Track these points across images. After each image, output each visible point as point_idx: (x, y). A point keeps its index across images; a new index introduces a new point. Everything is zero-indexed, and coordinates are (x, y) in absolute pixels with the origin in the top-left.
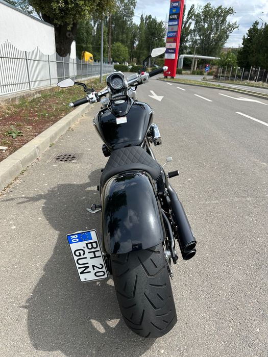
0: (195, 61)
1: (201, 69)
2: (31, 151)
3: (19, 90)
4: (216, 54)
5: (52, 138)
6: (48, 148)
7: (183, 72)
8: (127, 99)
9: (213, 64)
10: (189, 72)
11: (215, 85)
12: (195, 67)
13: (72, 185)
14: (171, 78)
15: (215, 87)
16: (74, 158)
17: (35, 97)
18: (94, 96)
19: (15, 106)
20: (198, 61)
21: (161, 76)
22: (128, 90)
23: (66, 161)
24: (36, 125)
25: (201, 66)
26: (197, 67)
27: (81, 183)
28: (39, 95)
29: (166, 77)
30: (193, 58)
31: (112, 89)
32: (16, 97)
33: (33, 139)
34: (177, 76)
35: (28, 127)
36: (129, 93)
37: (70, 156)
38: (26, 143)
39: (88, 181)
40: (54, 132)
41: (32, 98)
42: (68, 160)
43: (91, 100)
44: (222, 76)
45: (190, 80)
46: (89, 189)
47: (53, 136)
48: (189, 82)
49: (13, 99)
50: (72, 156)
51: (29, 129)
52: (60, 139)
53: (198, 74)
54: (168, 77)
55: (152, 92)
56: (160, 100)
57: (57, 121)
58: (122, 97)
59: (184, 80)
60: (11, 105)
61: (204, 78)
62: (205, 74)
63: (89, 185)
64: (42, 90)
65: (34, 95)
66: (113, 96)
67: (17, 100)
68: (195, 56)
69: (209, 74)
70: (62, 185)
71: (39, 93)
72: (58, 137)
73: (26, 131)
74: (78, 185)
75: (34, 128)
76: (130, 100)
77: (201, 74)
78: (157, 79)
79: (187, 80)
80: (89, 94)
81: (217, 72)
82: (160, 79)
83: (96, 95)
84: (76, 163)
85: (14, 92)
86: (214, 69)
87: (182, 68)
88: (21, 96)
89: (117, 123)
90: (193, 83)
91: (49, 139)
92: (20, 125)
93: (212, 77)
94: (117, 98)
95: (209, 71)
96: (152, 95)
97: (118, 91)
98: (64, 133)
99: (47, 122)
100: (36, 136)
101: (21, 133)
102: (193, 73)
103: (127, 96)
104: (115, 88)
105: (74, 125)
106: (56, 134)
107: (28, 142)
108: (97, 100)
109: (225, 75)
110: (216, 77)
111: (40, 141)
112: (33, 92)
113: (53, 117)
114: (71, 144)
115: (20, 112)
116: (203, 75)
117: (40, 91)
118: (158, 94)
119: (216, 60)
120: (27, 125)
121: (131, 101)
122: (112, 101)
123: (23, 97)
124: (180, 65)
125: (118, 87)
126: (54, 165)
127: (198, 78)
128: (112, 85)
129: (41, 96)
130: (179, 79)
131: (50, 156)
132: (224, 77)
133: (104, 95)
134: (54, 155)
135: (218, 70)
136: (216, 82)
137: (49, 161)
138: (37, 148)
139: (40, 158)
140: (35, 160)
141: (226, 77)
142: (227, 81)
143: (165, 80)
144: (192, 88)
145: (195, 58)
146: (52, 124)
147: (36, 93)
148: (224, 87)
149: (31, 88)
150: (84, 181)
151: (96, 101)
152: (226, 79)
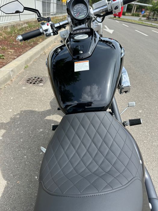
0: (135, 6)
1: (139, 12)
2: (6, 74)
3: (11, 21)
4: (149, 2)
5: (27, 61)
6: (23, 70)
7: (126, 14)
8: (91, 33)
9: (147, 9)
10: (130, 14)
11: (148, 24)
12: (134, 11)
13: (34, 111)
14: (118, 18)
15: (148, 25)
16: (41, 81)
17: (23, 26)
18: (49, 27)
19: (6, 33)
20: (137, 6)
21: (112, 16)
22: (93, 21)
23: (34, 83)
24: (18, 49)
25: (138, 10)
26: (136, 11)
27: (42, 110)
28: (26, 25)
29: (115, 17)
30: (133, 5)
31: (73, 19)
32: (8, 26)
33: (11, 61)
34: (122, 17)
35: (11, 51)
36: (93, 26)
37: (39, 78)
38: (4, 65)
39: (49, 108)
40: (29, 56)
41: (21, 27)
42: (36, 84)
43: (45, 33)
44: (152, 18)
45: (131, 20)
46: (48, 118)
47: (28, 60)
48: (130, 21)
49: (6, 28)
50: (40, 79)
51: (11, 52)
52: (34, 61)
53: (136, 16)
54: (116, 17)
55: (106, 26)
56: (111, 33)
57: (35, 46)
58: (84, 30)
59: (127, 19)
60: (4, 32)
61: (140, 19)
62: (140, 16)
63: (49, 113)
64: (29, 22)
65: (22, 25)
66: (74, 29)
67: (8, 28)
68: (135, 3)
69: (144, 16)
70: (25, 111)
71: (27, 24)
72: (33, 60)
73: (8, 54)
74: (39, 112)
75: (16, 52)
76: (95, 34)
77: (138, 16)
78: (109, 18)
79: (129, 20)
80: (43, 24)
81: (149, 15)
82: (111, 18)
83: (52, 26)
84: (42, 86)
85: (7, 22)
86: (147, 13)
87: (126, 11)
88: (12, 25)
89: (75, 71)
90: (133, 22)
91: (24, 63)
92: (4, 49)
93: (145, 18)
94: (78, 31)
95: (143, 14)
96: (106, 29)
97: (81, 22)
98: (38, 56)
99: (27, 47)
100: (15, 59)
101: (3, 56)
102: (133, 15)
103: (92, 30)
104: (77, 18)
105: (47, 50)
106: (31, 58)
107: (6, 64)
108: (53, 32)
109: (155, 17)
110: (148, 19)
111: (16, 64)
112: (22, 22)
113: (32, 43)
114: (42, 67)
115: (9, 37)
116: (139, 16)
117: (27, 22)
118: (110, 29)
119: (149, 6)
120: (11, 49)
121: (96, 37)
122: (71, 35)
123: (14, 26)
124: (125, 9)
125: (81, 17)
126: (23, 88)
127: (136, 19)
128: (72, 13)
129: (27, 26)
130: (123, 19)
131: (22, 78)
132: (153, 18)
133: (63, 26)
134: (26, 77)
135: (150, 13)
136: (148, 22)
137: (20, 83)
138: (12, 71)
139: (13, 80)
140: (9, 82)
141: (155, 19)
142: (155, 22)
143: (115, 19)
144: (133, 26)
145: (135, 5)
146: (30, 49)
147: (24, 24)
148: (155, 26)
149: (21, 19)
150: (45, 108)
151: (52, 34)
152: (155, 21)
